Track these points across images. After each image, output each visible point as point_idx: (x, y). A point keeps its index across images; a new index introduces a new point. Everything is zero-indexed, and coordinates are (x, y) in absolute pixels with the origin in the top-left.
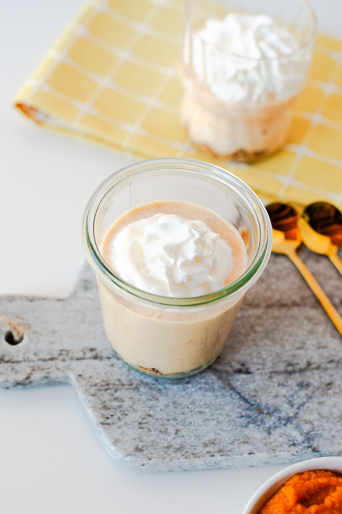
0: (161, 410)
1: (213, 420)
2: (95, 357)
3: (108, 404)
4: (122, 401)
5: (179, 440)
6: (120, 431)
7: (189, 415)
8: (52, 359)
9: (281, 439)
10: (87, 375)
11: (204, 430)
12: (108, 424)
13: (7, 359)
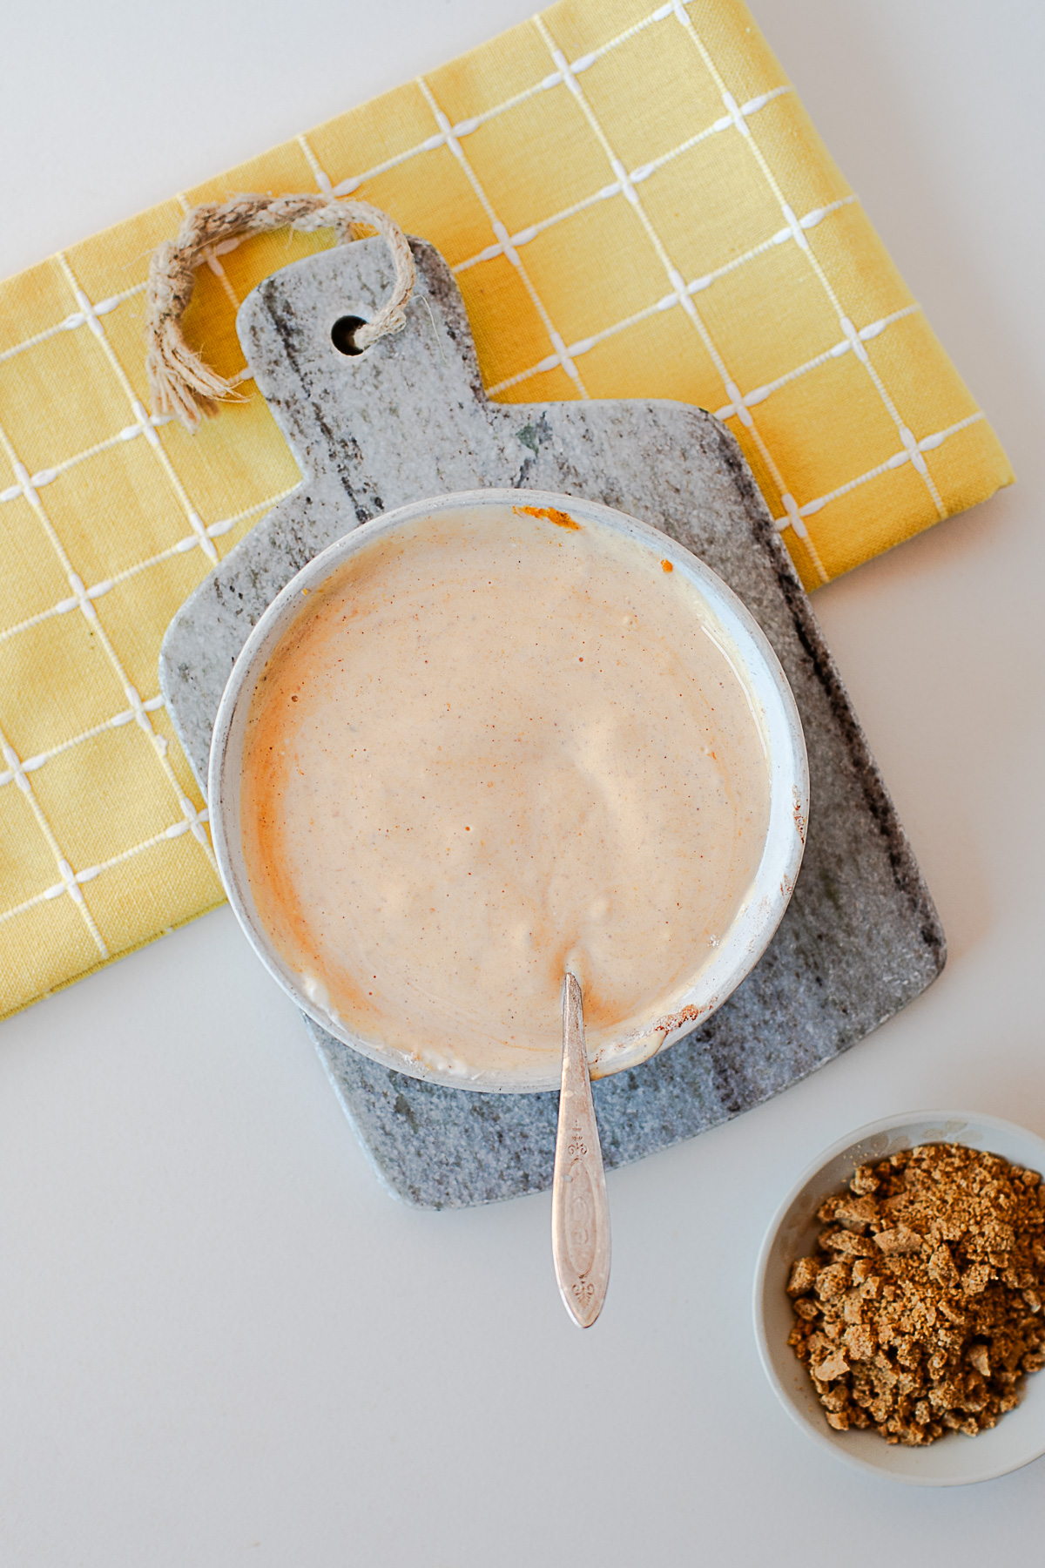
2: (361, 515)
3: (263, 578)
6: (213, 622)
8: (326, 430)
10: (314, 512)
12: (219, 596)
13: (294, 340)
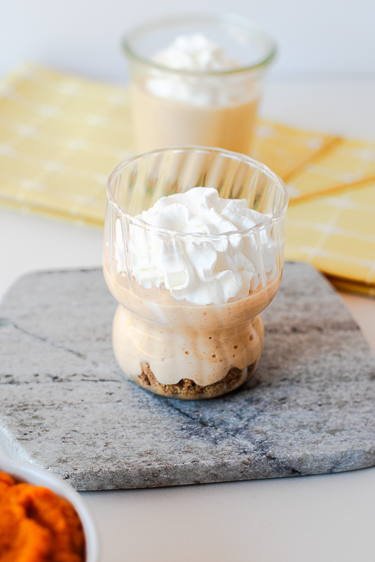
0: (88, 426)
1: (149, 433)
2: (11, 383)
3: (25, 422)
4: (42, 419)
5: (109, 452)
6: (40, 445)
7: (121, 429)
9: (229, 448)
11: (139, 442)
12: (26, 440)
